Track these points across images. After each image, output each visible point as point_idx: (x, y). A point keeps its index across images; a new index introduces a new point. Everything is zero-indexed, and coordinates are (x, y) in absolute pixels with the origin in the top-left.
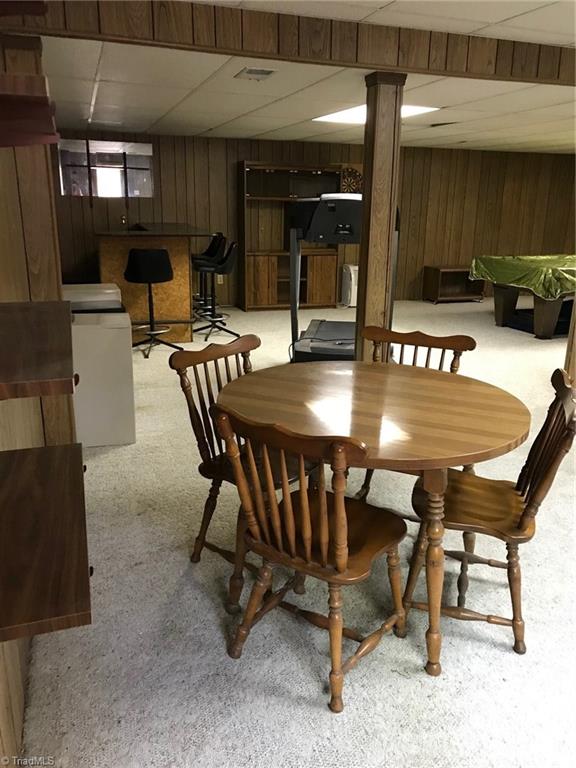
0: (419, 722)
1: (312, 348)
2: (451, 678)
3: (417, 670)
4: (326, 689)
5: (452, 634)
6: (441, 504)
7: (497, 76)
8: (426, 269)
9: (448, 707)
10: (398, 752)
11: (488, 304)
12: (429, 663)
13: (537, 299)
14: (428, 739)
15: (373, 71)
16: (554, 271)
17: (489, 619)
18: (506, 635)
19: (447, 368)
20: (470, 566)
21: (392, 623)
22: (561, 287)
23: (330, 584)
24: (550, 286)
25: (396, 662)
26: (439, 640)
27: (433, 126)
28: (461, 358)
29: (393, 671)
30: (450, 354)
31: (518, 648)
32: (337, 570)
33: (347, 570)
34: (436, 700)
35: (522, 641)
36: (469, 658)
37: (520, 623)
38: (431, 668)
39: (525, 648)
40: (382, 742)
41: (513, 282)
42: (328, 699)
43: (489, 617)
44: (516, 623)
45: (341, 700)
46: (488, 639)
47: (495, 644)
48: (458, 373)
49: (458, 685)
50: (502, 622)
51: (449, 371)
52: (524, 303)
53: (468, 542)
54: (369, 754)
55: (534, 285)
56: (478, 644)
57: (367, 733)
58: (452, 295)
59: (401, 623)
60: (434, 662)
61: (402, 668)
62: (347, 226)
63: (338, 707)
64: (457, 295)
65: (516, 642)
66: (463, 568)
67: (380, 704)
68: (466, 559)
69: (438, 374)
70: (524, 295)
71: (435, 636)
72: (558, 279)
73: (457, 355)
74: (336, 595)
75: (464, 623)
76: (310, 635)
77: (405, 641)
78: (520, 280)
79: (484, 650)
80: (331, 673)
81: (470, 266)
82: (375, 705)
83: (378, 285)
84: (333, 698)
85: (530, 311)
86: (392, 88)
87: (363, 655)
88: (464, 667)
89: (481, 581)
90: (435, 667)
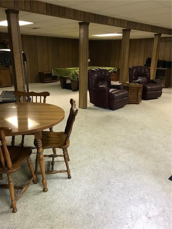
0: (41, 207)
1: (2, 100)
2: (51, 191)
3: (41, 192)
4: (12, 207)
5: (51, 179)
6: (41, 142)
7: (47, 14)
8: (40, 73)
9: (50, 199)
10: (35, 218)
11: (59, 83)
12: (44, 189)
13: (71, 80)
14: (44, 211)
15: (7, 9)
16: (75, 72)
17: (60, 172)
18: (65, 175)
19: (42, 102)
20: (55, 158)
21: (32, 180)
22: (77, 76)
23: (8, 174)
24: (74, 76)
25: (34, 191)
26: (46, 182)
27: (34, 28)
28: (46, 98)
29: (33, 195)
30: (43, 97)
31: (69, 177)
32: (9, 169)
33: (12, 168)
34: (47, 199)
35: (70, 175)
36: (56, 184)
37: (69, 170)
38: (45, 190)
39: (71, 177)
40: (30, 217)
41: (64, 76)
42: (12, 209)
43: (60, 171)
44: (68, 171)
45: (16, 208)
46: (61, 177)
47: (63, 178)
48: (46, 103)
49: (53, 192)
50: (64, 171)
51: (43, 103)
52: (68, 82)
53: (54, 151)
54: (26, 221)
55: (70, 76)
56: (58, 179)
57: (25, 215)
58: (48, 81)
59: (35, 180)
60: (45, 188)
61: (36, 193)
62: (9, 60)
63: (16, 211)
64: (50, 80)
65: (69, 176)
66: (53, 159)
67: (29, 206)
68: (54, 157)
69: (40, 104)
70: (68, 79)
71: (45, 181)
72: (76, 74)
73: (45, 98)
74: (10, 177)
75: (54, 175)
76: (5, 192)
77: (37, 185)
78: (66, 75)
79: (60, 181)
80: (12, 201)
81: (52, 72)
82: (28, 206)
83: (20, 78)
84: (13, 209)
85: (70, 84)
86: (15, 15)
87: (22, 193)
88: (55, 187)
89: (59, 161)
90: (46, 189)
